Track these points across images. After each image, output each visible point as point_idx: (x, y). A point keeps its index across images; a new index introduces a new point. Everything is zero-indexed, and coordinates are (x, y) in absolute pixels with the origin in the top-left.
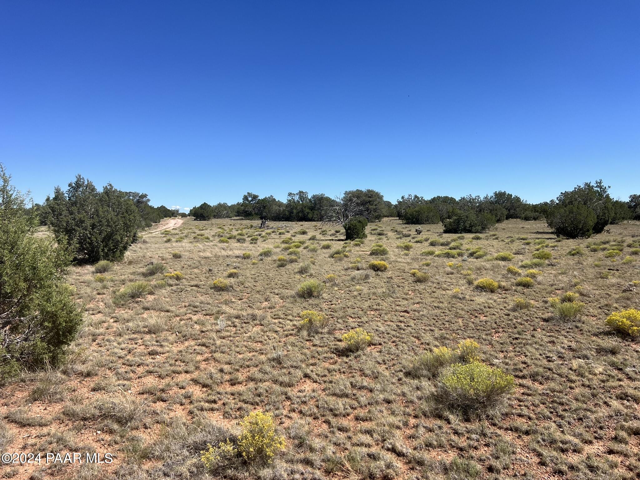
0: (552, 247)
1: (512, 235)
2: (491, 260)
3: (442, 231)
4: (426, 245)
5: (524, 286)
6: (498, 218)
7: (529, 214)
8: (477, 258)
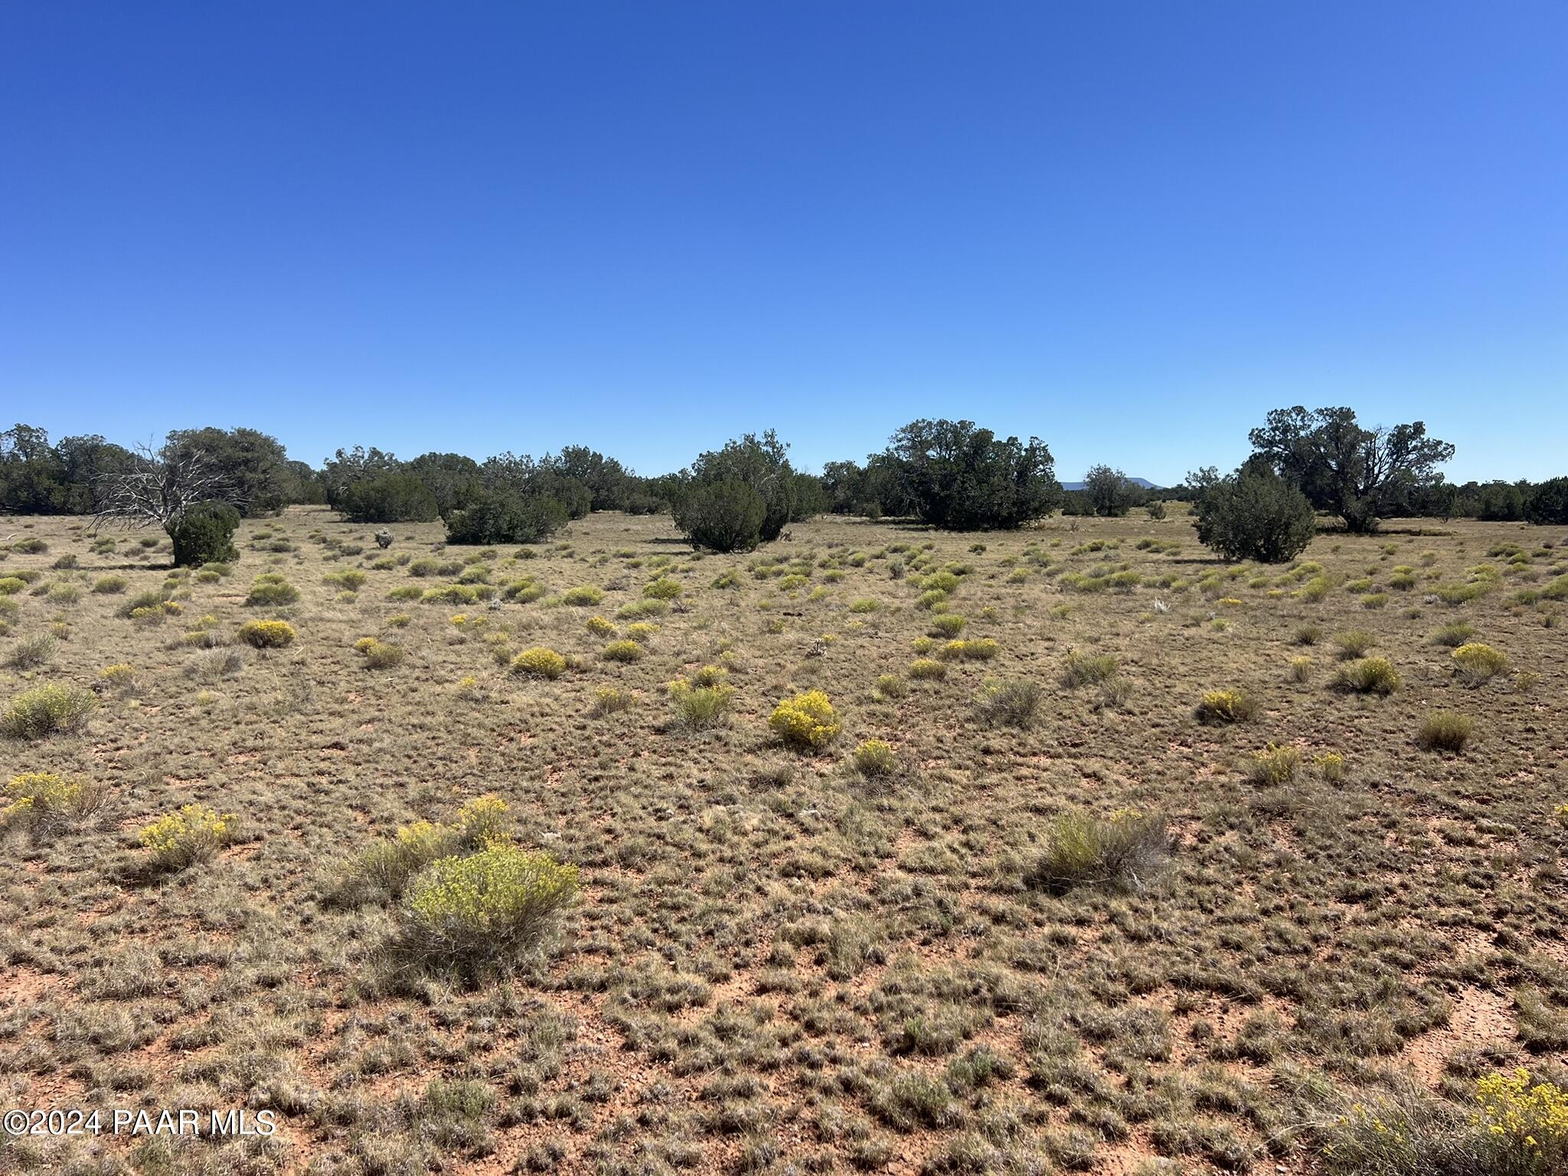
0: (683, 571)
1: (604, 547)
2: (555, 606)
3: (443, 539)
4: (401, 574)
5: (621, 660)
6: (574, 509)
7: (639, 499)
8: (523, 602)
